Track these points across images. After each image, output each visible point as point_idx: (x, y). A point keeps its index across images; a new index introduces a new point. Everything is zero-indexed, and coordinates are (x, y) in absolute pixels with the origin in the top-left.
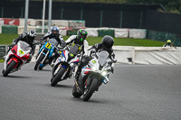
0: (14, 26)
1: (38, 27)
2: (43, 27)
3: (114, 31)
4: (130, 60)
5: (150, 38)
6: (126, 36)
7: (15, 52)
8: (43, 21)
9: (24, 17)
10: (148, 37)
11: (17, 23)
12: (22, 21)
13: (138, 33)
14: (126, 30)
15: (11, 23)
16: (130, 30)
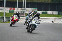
0: (13, 10)
1: (21, 11)
2: (23, 11)
3: (47, 12)
4: (53, 22)
5: (60, 15)
6: (51, 14)
7: (13, 18)
8: (23, 8)
9: (16, 7)
10: (59, 14)
11: (14, 9)
12: (16, 9)
13: (55, 13)
14: (51, 12)
15: (12, 9)
16: (53, 12)
